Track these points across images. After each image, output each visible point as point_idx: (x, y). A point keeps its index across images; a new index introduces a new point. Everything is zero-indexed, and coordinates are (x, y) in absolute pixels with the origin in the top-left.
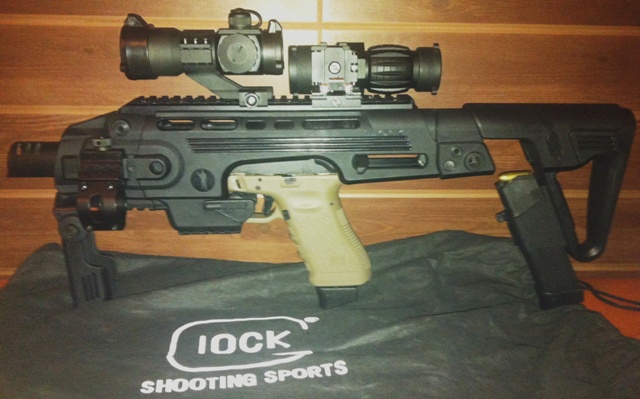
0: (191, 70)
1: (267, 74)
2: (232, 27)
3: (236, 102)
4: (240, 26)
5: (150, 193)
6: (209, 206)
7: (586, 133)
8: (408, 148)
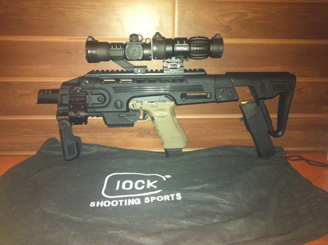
0: (114, 59)
1: (145, 60)
2: (131, 41)
3: (132, 72)
4: (134, 41)
5: (97, 110)
6: (121, 115)
7: (276, 84)
8: (203, 90)
